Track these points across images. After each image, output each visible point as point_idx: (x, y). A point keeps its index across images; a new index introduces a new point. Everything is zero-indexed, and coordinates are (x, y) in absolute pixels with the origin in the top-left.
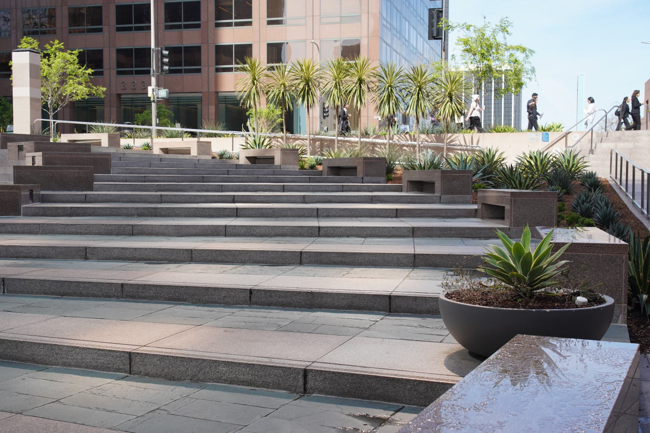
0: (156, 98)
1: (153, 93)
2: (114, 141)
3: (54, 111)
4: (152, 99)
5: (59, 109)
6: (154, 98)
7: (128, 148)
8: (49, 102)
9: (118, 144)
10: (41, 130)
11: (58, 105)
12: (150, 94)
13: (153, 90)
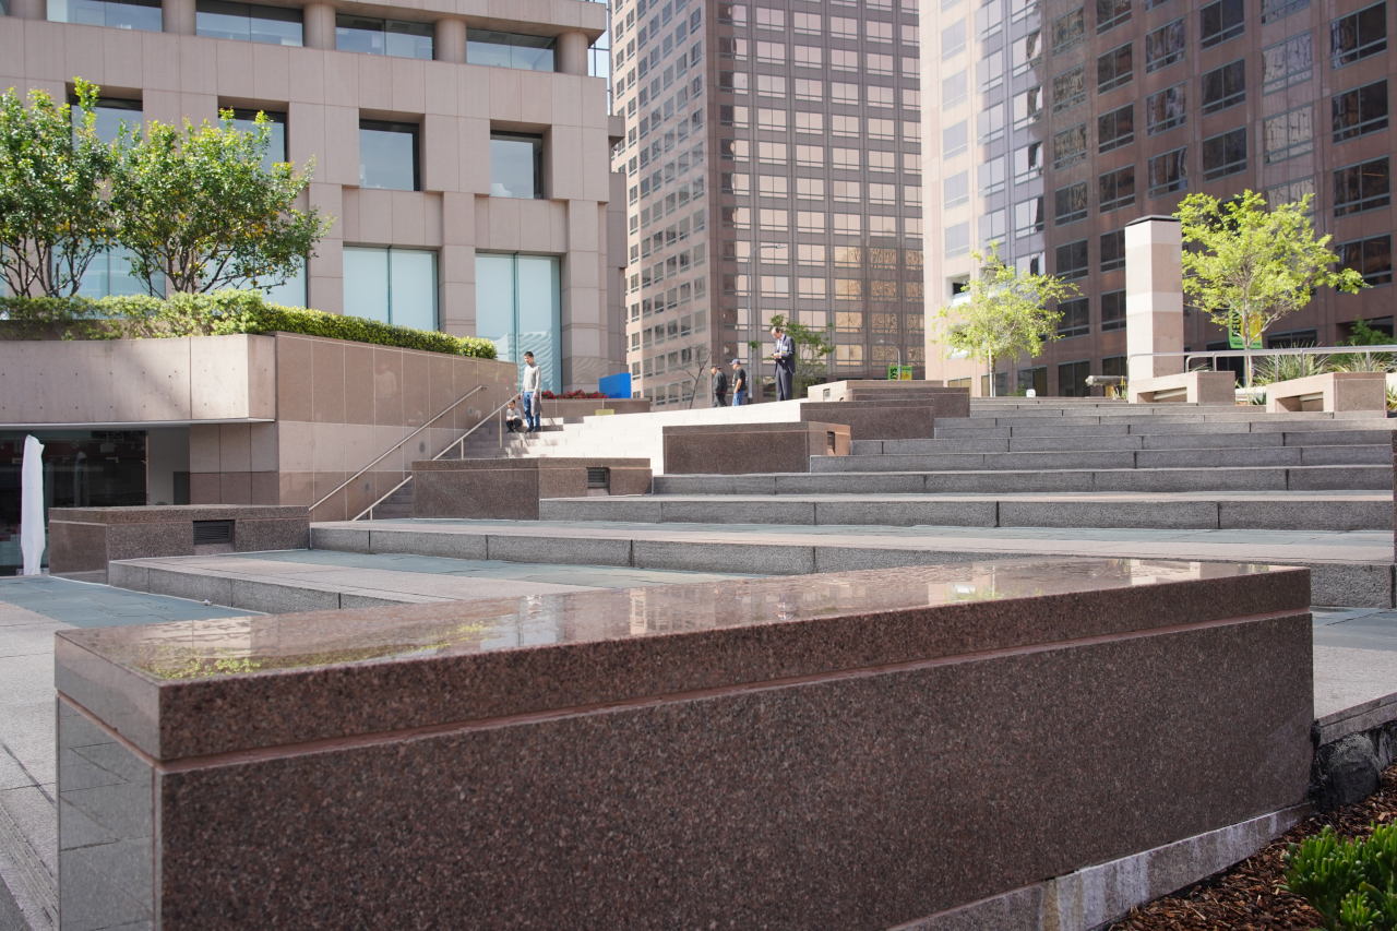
9: (1230, 400)
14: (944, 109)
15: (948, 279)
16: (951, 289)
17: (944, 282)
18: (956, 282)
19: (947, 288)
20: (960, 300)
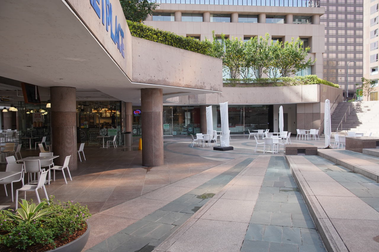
14: (371, 26)
15: (371, 68)
16: (371, 70)
17: (370, 69)
18: (373, 68)
19: (370, 70)
20: (374, 73)
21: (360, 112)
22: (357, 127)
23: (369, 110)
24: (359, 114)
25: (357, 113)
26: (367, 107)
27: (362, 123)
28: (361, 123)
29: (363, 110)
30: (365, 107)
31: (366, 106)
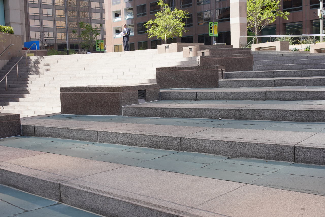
0: (323, 16)
1: (321, 13)
2: (284, 46)
3: (258, 31)
4: (320, 17)
5: (261, 30)
6: (321, 16)
7: (296, 50)
8: (255, 26)
9: (288, 49)
10: (247, 43)
11: (261, 27)
12: (319, 14)
13: (321, 11)
15: (113, 12)
16: (114, 15)
18: (116, 13)
20: (118, 19)
21: (35, 74)
22: (20, 99)
23: (48, 70)
24: (32, 78)
25: (30, 76)
26: (48, 65)
27: (30, 92)
28: (28, 93)
29: (40, 70)
30: (45, 65)
31: (46, 63)
